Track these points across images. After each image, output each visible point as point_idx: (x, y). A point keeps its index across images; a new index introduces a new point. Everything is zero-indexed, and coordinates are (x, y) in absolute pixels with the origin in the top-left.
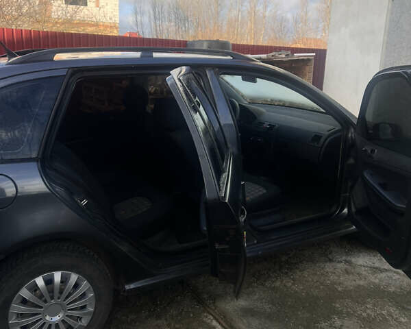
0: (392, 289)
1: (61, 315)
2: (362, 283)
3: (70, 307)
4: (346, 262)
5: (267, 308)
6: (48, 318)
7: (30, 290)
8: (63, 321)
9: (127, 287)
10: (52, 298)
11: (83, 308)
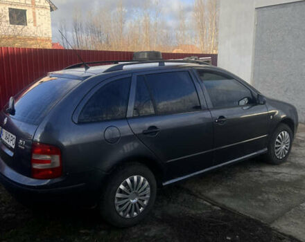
0: (287, 180)
1: (137, 199)
2: (271, 179)
3: (140, 194)
4: (260, 171)
5: (228, 193)
6: (131, 201)
7: (123, 185)
8: (137, 202)
9: (164, 184)
10: (130, 191)
11: (145, 195)
